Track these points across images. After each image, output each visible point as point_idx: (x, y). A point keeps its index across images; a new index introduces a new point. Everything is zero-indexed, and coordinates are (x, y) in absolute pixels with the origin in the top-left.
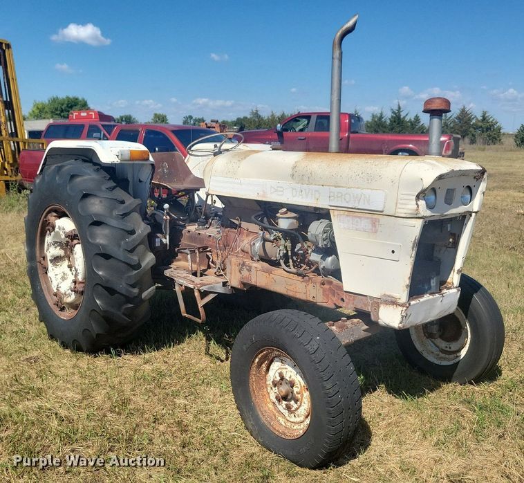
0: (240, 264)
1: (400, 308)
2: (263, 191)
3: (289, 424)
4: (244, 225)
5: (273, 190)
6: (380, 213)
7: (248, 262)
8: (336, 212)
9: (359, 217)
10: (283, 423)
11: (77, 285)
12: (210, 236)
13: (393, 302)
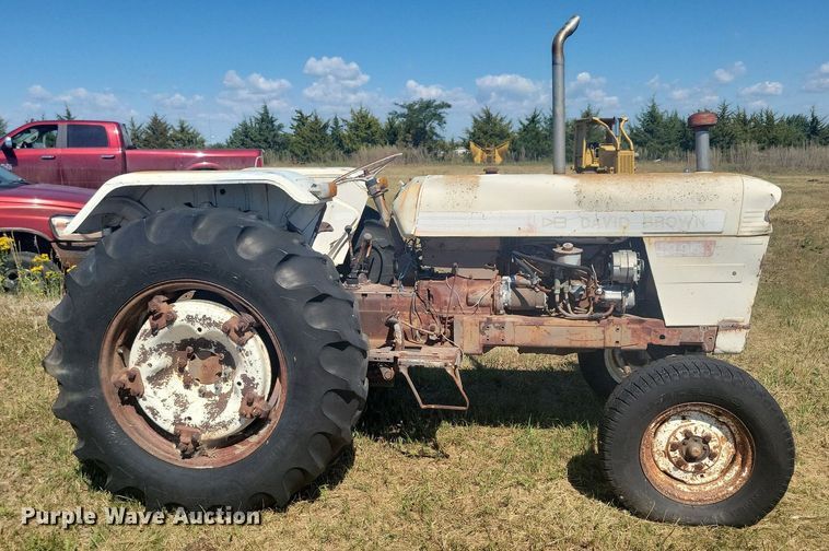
0: (480, 323)
1: (745, 331)
2: (529, 225)
3: (695, 488)
4: (461, 272)
5: (546, 222)
6: (719, 234)
7: (495, 318)
8: (653, 240)
9: (688, 242)
10: (686, 490)
11: (255, 404)
12: (390, 295)
13: (734, 326)
